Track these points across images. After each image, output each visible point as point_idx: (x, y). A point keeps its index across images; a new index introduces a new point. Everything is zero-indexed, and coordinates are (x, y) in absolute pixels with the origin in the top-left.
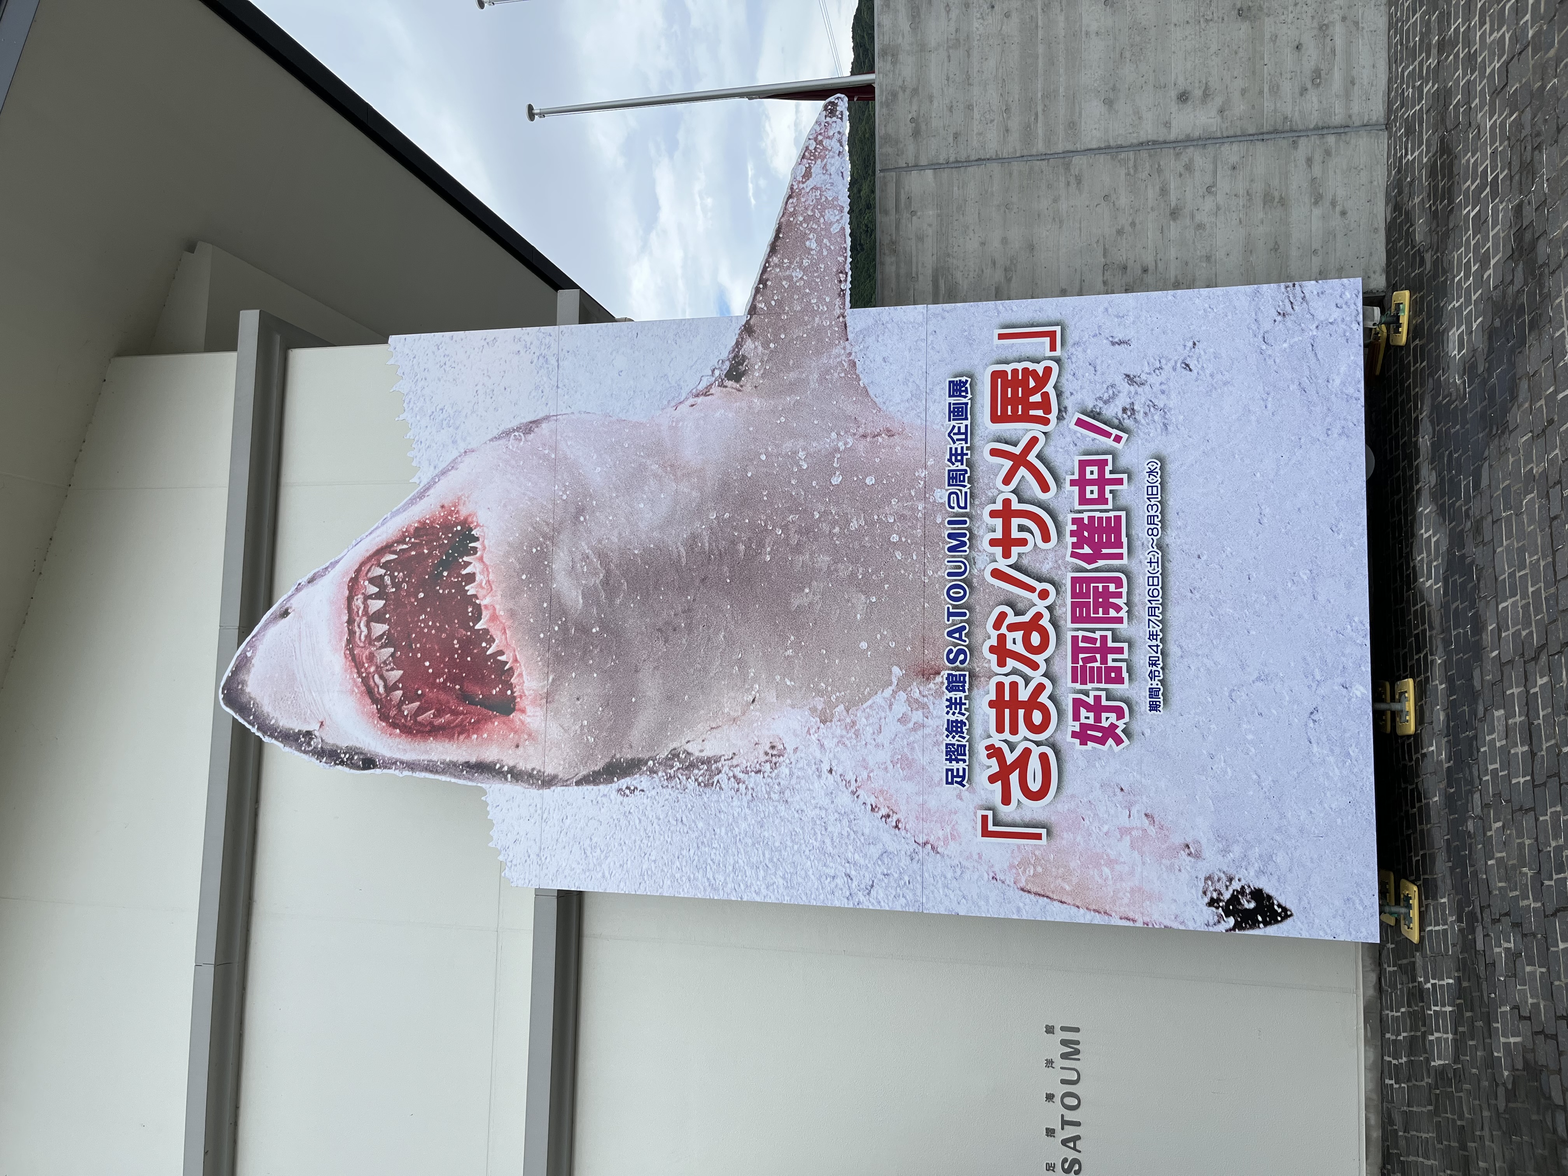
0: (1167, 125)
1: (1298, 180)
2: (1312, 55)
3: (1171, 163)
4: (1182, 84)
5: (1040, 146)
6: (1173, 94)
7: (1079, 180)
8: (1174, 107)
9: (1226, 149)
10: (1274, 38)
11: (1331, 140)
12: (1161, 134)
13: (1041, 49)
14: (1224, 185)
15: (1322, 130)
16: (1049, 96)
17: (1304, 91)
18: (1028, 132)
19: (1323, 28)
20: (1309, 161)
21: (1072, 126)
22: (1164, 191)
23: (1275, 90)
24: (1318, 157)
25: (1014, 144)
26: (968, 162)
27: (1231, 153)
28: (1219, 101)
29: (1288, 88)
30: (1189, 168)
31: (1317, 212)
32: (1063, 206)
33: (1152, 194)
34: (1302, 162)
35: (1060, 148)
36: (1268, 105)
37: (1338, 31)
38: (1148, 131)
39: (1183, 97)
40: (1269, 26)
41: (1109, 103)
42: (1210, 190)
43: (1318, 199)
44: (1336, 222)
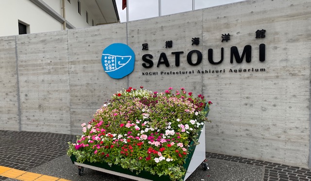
0: (22, 92)
1: (12, 116)
2: (32, 118)
3: (15, 93)
4: (28, 95)
5: (19, 69)
6: (27, 94)
7: (13, 76)
8: (24, 94)
9: (17, 103)
10: (35, 112)
11: (18, 121)
12: (20, 91)
13: (36, 68)
14: (11, 103)
15: (20, 120)
16: (28, 70)
17: (27, 117)
18: (21, 66)
19: (37, 120)
20: (15, 118)
21: (22, 74)
22: (11, 92)
23: (27, 112)
24: (16, 119)
25: (20, 63)
26: (17, 54)
27: (17, 104)
28: (25, 102)
29: (27, 114)
30: (14, 96)
31: (7, 119)
32: (9, 73)
33: (10, 90)
34: (15, 116)
35: (19, 72)
36: (24, 111)
37: (36, 123)
38: (21, 89)
39: (26, 95)
40: (38, 111)
41: (26, 81)
42: (11, 100)
43: (9, 119)
44: (5, 122)
